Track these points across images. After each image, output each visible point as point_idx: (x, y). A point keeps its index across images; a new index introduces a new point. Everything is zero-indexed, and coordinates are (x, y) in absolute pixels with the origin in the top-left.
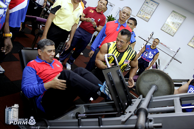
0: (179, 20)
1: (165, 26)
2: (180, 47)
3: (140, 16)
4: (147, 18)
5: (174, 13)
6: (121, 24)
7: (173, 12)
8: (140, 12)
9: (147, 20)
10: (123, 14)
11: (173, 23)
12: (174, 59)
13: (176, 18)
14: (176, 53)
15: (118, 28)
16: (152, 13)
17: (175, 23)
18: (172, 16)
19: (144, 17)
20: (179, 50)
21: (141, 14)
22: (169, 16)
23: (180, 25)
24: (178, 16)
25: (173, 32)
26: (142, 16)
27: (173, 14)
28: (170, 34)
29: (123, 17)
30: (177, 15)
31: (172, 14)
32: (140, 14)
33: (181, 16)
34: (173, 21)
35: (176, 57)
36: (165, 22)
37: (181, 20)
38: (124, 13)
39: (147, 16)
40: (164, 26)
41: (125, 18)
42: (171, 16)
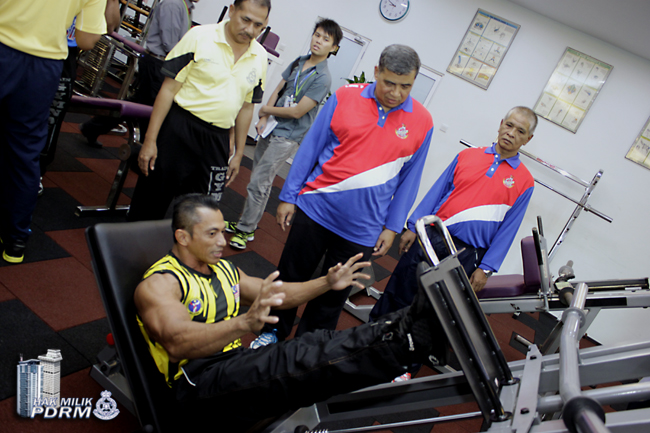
0: (589, 80)
1: (544, 99)
2: (603, 169)
3: (458, 71)
4: (482, 76)
5: (573, 56)
6: (502, 158)
7: (568, 53)
8: (457, 59)
9: (484, 82)
10: (506, 130)
11: (572, 89)
12: (586, 209)
13: (579, 72)
14: (591, 189)
15: (492, 169)
16: (497, 60)
17: (578, 90)
18: (566, 66)
19: (471, 75)
20: (599, 177)
21: (463, 63)
22: (557, 66)
23: (595, 95)
24: (585, 65)
25: (573, 119)
26: (467, 70)
27: (568, 59)
28: (563, 124)
29: (507, 138)
30: (582, 60)
31: (565, 58)
32: (458, 66)
33: (597, 65)
34: (572, 82)
35: (590, 203)
36: (545, 86)
37: (596, 77)
38: (510, 125)
39: (482, 71)
40: (542, 100)
41: (512, 140)
42: (561, 65)
